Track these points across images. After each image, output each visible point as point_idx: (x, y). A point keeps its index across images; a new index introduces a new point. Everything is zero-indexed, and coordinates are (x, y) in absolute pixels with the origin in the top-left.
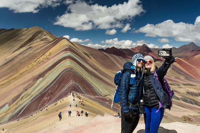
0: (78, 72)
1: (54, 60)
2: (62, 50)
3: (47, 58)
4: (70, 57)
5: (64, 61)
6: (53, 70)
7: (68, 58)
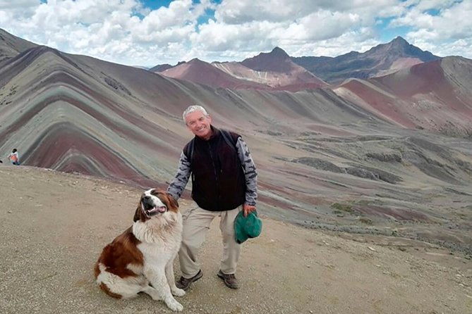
0: (86, 130)
1: (24, 106)
2: (43, 80)
3: (5, 102)
4: (64, 96)
5: (50, 106)
6: (23, 129)
7: (58, 100)
